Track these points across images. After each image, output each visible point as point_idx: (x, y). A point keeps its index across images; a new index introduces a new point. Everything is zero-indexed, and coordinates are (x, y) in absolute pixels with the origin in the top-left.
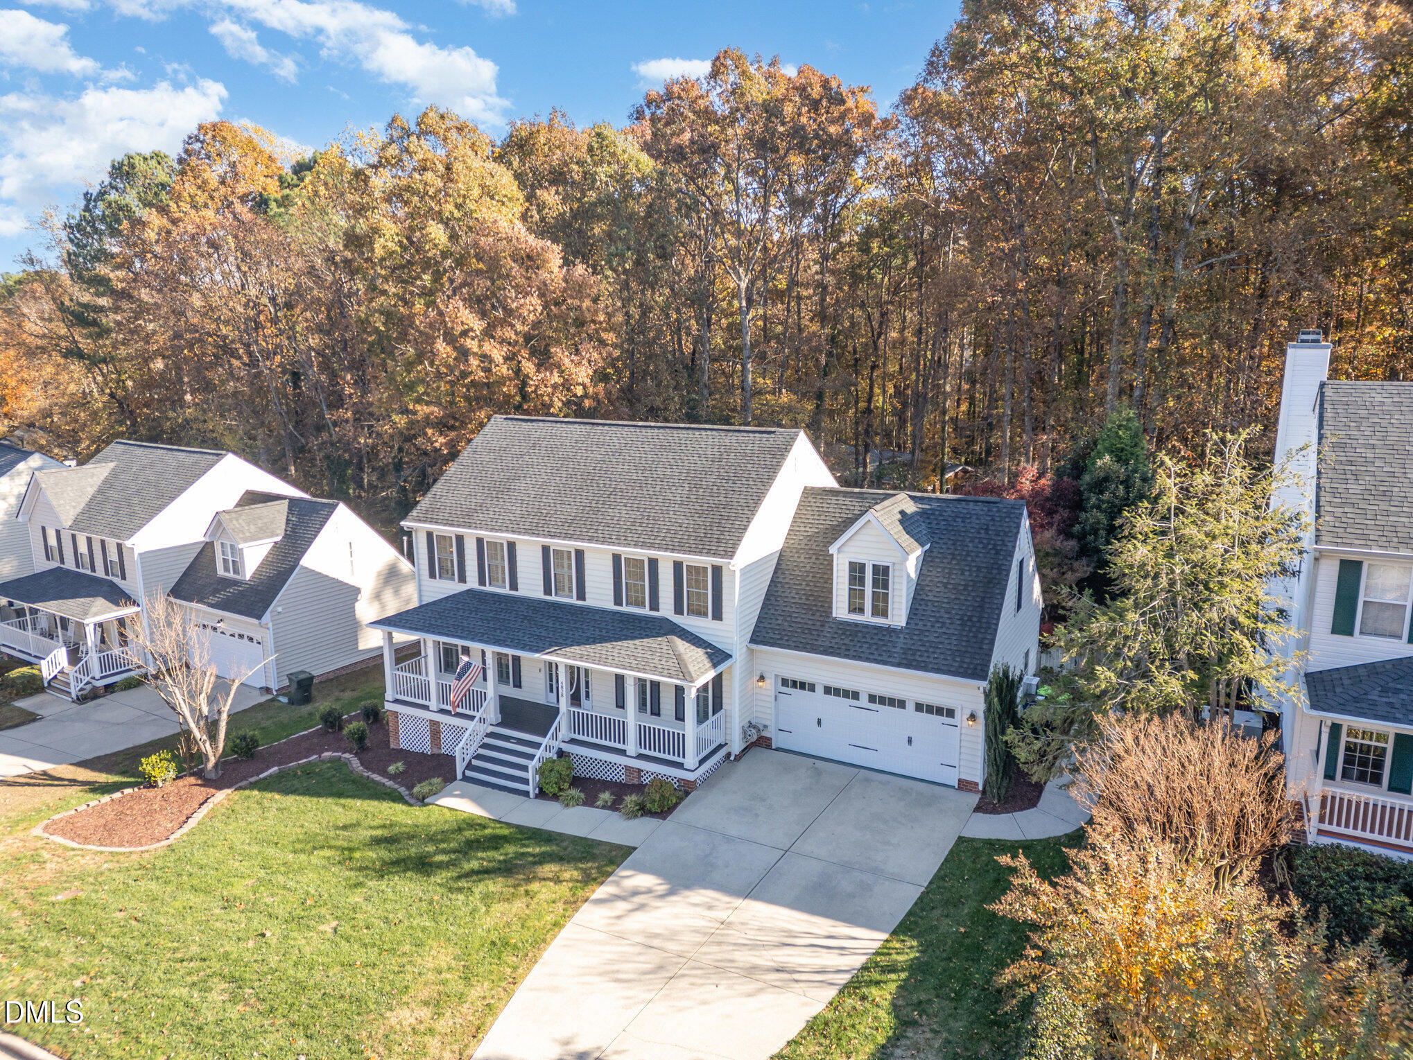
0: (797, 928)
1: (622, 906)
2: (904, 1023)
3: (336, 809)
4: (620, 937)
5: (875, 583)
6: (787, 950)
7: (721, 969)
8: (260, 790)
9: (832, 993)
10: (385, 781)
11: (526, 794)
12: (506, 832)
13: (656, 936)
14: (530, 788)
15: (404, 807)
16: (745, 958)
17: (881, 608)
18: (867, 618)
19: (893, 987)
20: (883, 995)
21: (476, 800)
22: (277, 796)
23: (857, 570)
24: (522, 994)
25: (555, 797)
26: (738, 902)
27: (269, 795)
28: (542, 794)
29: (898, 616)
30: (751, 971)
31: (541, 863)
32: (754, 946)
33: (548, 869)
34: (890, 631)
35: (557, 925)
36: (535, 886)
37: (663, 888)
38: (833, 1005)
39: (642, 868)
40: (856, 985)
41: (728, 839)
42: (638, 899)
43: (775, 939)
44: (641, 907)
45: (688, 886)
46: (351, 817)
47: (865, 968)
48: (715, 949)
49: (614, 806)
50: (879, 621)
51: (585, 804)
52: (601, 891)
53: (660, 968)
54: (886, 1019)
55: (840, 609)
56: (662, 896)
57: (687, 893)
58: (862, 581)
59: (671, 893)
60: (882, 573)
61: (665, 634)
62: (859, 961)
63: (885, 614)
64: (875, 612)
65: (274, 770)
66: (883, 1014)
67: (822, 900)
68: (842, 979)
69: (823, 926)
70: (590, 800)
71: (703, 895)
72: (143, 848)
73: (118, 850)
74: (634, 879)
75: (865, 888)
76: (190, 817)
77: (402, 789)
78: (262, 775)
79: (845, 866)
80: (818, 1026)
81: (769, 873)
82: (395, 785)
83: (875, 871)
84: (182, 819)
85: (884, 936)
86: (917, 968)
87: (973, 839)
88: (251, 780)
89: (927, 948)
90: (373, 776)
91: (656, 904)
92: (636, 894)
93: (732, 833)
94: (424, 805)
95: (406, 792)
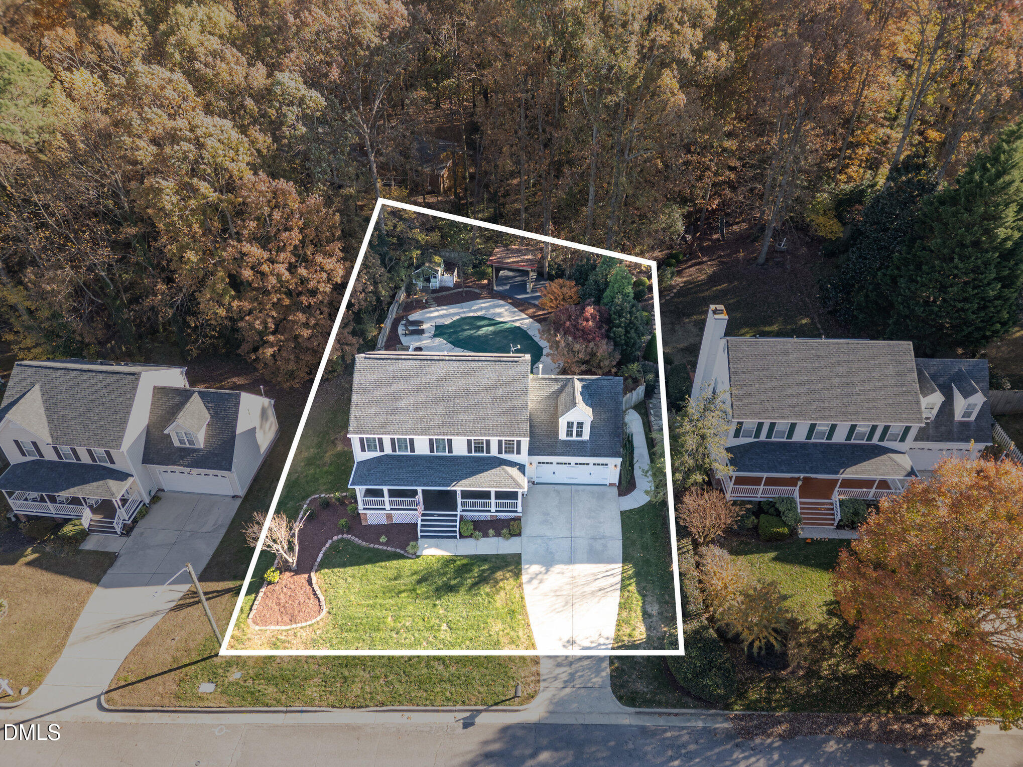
0: (596, 571)
1: (535, 582)
2: (644, 596)
3: (376, 569)
4: (546, 595)
5: (578, 427)
6: (598, 581)
7: (583, 596)
8: (328, 568)
9: (618, 592)
10: (381, 547)
11: (455, 537)
12: (465, 561)
13: (556, 591)
14: (458, 534)
15: (411, 561)
16: (588, 589)
17: (579, 434)
18: (574, 438)
19: (634, 584)
20: (633, 588)
21: (437, 547)
22: (342, 570)
23: (570, 425)
24: (532, 626)
25: (470, 536)
26: (570, 567)
27: (336, 570)
28: (461, 536)
29: (586, 436)
30: (593, 593)
31: (494, 573)
32: (588, 583)
33: (499, 575)
34: (583, 442)
35: (522, 597)
36: (501, 584)
37: (543, 569)
38: (622, 597)
39: (531, 563)
40: (623, 588)
41: (550, 538)
42: (540, 577)
43: (592, 578)
44: (541, 582)
45: (551, 566)
46: (391, 573)
47: (623, 580)
48: (577, 589)
49: (498, 535)
50: (579, 439)
51: (484, 537)
52: (525, 578)
53: (567, 603)
54: (639, 598)
55: (563, 436)
56: (546, 573)
57: (552, 569)
58: (572, 427)
59: (547, 571)
60: (580, 425)
61: (499, 466)
62: (619, 578)
63: (581, 435)
64: (577, 435)
65: (321, 555)
66: (637, 595)
67: (595, 556)
68: (619, 586)
69: (602, 567)
70: (486, 535)
71: (558, 568)
72: (318, 618)
73: (309, 623)
74: (530, 570)
75: (605, 546)
76: (315, 594)
77: (398, 550)
78: (319, 559)
79: (594, 538)
80: (623, 606)
81: (572, 550)
82: (393, 549)
83: (604, 537)
84: (312, 596)
85: (621, 565)
86: (637, 574)
87: (625, 511)
88: (317, 564)
89: (635, 566)
90: (376, 546)
91: (546, 577)
92: (537, 575)
93: (549, 535)
94: (418, 557)
95: (402, 552)
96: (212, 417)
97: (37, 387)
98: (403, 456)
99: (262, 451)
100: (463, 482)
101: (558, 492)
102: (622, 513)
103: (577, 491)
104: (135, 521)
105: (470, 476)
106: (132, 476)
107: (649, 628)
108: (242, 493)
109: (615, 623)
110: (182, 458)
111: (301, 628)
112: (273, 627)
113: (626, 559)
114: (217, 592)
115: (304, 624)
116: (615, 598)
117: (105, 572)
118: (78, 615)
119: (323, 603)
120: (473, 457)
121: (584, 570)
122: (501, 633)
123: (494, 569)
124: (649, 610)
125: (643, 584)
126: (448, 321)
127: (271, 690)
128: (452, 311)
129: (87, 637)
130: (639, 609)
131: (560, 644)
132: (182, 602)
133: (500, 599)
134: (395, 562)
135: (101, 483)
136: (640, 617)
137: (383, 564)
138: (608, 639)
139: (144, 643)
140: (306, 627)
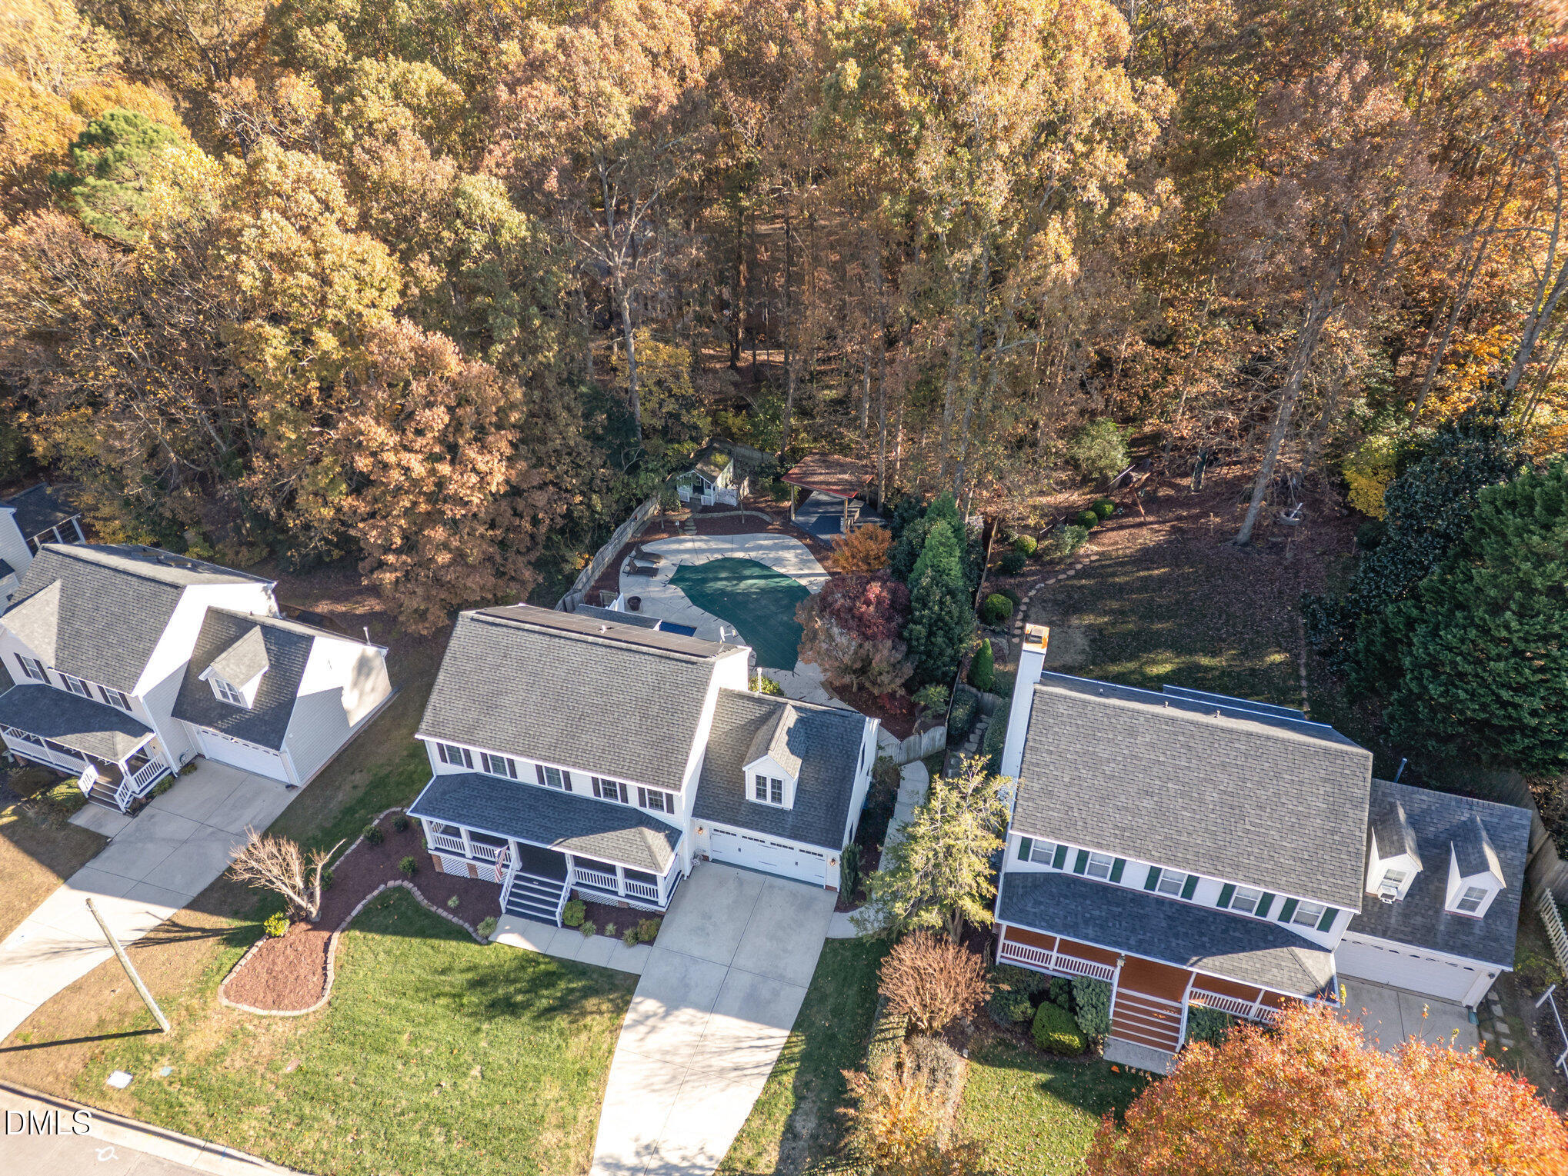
0: (743, 1034)
1: (642, 1029)
2: (799, 1098)
3: (425, 949)
4: (647, 1056)
5: (773, 787)
6: (738, 1053)
7: (705, 1073)
8: (362, 930)
9: (763, 1081)
10: (444, 914)
11: (554, 923)
12: (552, 967)
13: (667, 1052)
14: (558, 919)
15: (477, 947)
16: (718, 1062)
17: (777, 797)
18: (768, 802)
19: (793, 1073)
20: (788, 1079)
21: (523, 934)
22: (378, 937)
23: (761, 781)
24: (605, 1107)
25: (577, 928)
26: (708, 1017)
27: (370, 936)
28: (564, 925)
29: (788, 802)
30: (722, 1071)
31: (585, 997)
32: (720, 1053)
33: (591, 1003)
34: (783, 811)
35: (610, 1052)
36: (588, 1020)
37: (662, 1010)
38: (766, 1090)
39: (649, 995)
40: (774, 1075)
41: (695, 960)
42: (651, 1022)
43: (732, 1045)
44: (653, 1029)
45: (677, 1008)
46: (441, 961)
47: (779, 1061)
48: (700, 1058)
49: (618, 935)
50: (777, 805)
51: (597, 933)
52: (629, 1018)
53: (674, 1078)
54: (791, 1099)
55: (751, 795)
56: (665, 1017)
57: (677, 1013)
58: (765, 785)
59: (667, 1014)
60: (777, 784)
61: (637, 825)
62: (774, 1055)
63: (780, 801)
64: (773, 799)
65: (359, 907)
66: (789, 1094)
67: (753, 1009)
68: (768, 1070)
69: (755, 1029)
70: (601, 931)
71: (686, 1013)
72: (312, 1009)
73: (296, 1013)
74: (644, 1005)
75: (776, 993)
76: (325, 969)
77: (466, 925)
78: (354, 913)
79: (764, 976)
80: (761, 1107)
81: (723, 987)
82: (461, 922)
83: (781, 978)
84: (320, 970)
85: (787, 1033)
86: (805, 1057)
87: (834, 940)
88: (349, 919)
89: (809, 1040)
90: (440, 911)
91: (661, 1025)
92: (648, 1017)
93: (696, 953)
94: (489, 943)
95: (471, 930)
96: (271, 666)
97: (58, 584)
98: (499, 781)
99: (352, 724)
100: (574, 841)
101: (741, 882)
102: (828, 941)
103: (771, 887)
104: (150, 796)
105: (587, 834)
106: (152, 731)
107: (784, 1158)
108: (301, 783)
109: (735, 1134)
110: (222, 717)
111: (282, 1018)
112: (246, 1008)
113: (797, 1027)
114: (203, 930)
115: (288, 1013)
116: (753, 1089)
117: (83, 865)
118: (19, 922)
119: (329, 986)
120: (602, 803)
121: (726, 1026)
122: (552, 1105)
123: (587, 992)
124: (799, 1125)
125: (808, 1077)
126: (701, 560)
127: (198, 1108)
128: (713, 545)
129: (11, 959)
130: (783, 1119)
131: (633, 1147)
132: (152, 935)
133: (578, 1044)
134: (454, 943)
135: (107, 734)
136: (779, 1134)
137: (436, 942)
138: (711, 1158)
139: (76, 988)
140: (288, 1018)
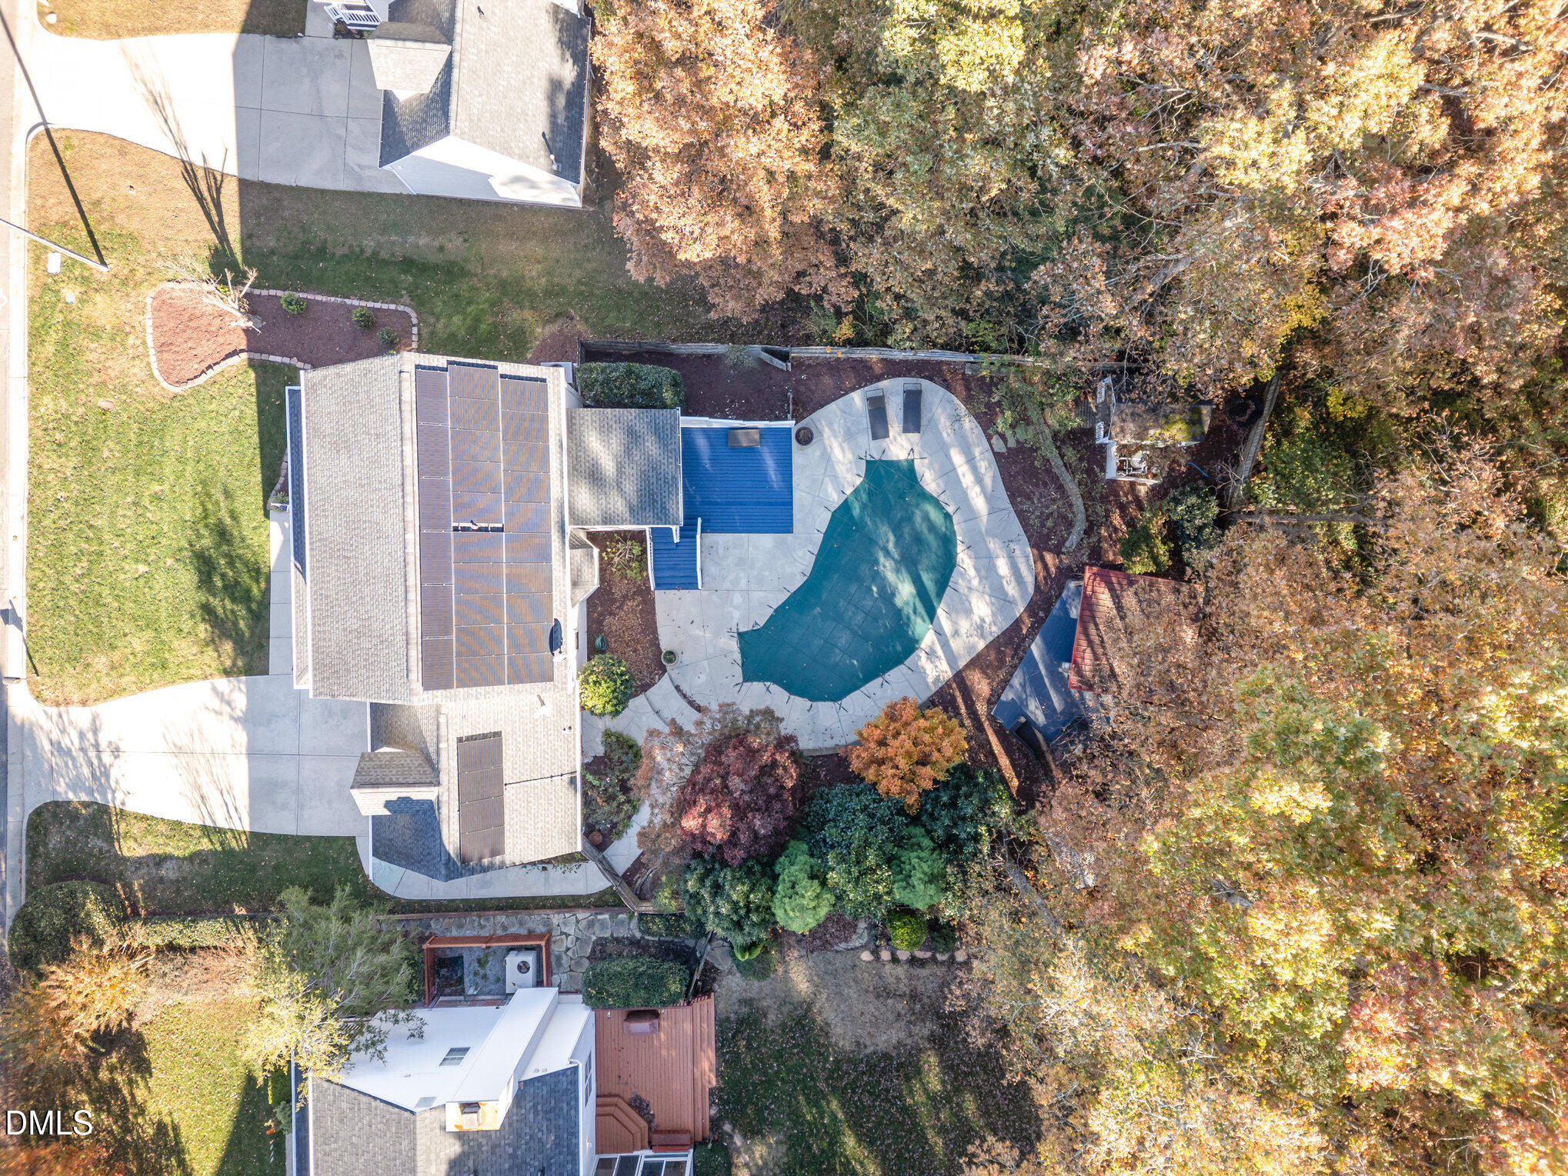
0: (236, 792)
1: (216, 703)
2: (191, 858)
3: (249, 452)
4: (192, 717)
6: (217, 795)
7: (192, 773)
8: (256, 377)
9: (198, 821)
13: (200, 732)
15: (259, 505)
16: (204, 780)
19: (210, 846)
20: (205, 845)
24: (139, 696)
27: (251, 390)
30: (197, 786)
31: (232, 639)
32: (214, 779)
33: (227, 647)
35: (189, 678)
37: (238, 713)
38: (193, 827)
39: (249, 690)
40: (206, 830)
41: (297, 720)
42: (225, 708)
43: (224, 785)
44: (219, 712)
45: (244, 726)
46: (240, 478)
47: (219, 830)
48: (203, 762)
52: (223, 683)
54: (188, 852)
56: (232, 718)
57: (240, 728)
59: (236, 720)
62: (223, 824)
65: (278, 359)
66: (192, 848)
67: (262, 791)
68: (209, 823)
69: (243, 802)
71: (241, 737)
72: (164, 384)
73: (157, 373)
74: (238, 692)
75: (284, 806)
76: (210, 367)
77: (281, 481)
78: (272, 358)
79: (299, 790)
80: (177, 825)
81: (276, 756)
82: (284, 473)
83: (301, 806)
84: (205, 364)
85: (247, 829)
86: (229, 853)
87: (354, 844)
88: (264, 357)
89: (244, 852)
91: (226, 718)
92: (229, 703)
93: (303, 719)
94: (266, 515)
95: (277, 488)
102: (350, 839)
107: (139, 862)
109: (148, 812)
111: (149, 364)
112: (149, 323)
113: (255, 836)
114: (221, 221)
115: (154, 366)
116: (190, 816)
117: (265, 33)
118: (178, 30)
119: (190, 384)
121: (238, 775)
122: (129, 651)
123: (237, 640)
124: (168, 864)
125: (212, 861)
127: (49, 349)
129: (136, 67)
130: (169, 850)
131: (114, 737)
132: (200, 174)
133: (185, 648)
134: (259, 478)
136: (156, 851)
137: (258, 460)
138: (123, 804)
139: (123, 147)
140: (151, 369)
